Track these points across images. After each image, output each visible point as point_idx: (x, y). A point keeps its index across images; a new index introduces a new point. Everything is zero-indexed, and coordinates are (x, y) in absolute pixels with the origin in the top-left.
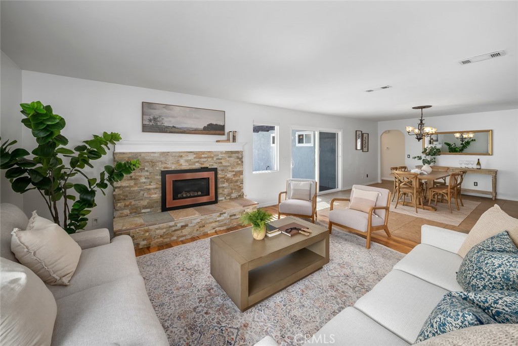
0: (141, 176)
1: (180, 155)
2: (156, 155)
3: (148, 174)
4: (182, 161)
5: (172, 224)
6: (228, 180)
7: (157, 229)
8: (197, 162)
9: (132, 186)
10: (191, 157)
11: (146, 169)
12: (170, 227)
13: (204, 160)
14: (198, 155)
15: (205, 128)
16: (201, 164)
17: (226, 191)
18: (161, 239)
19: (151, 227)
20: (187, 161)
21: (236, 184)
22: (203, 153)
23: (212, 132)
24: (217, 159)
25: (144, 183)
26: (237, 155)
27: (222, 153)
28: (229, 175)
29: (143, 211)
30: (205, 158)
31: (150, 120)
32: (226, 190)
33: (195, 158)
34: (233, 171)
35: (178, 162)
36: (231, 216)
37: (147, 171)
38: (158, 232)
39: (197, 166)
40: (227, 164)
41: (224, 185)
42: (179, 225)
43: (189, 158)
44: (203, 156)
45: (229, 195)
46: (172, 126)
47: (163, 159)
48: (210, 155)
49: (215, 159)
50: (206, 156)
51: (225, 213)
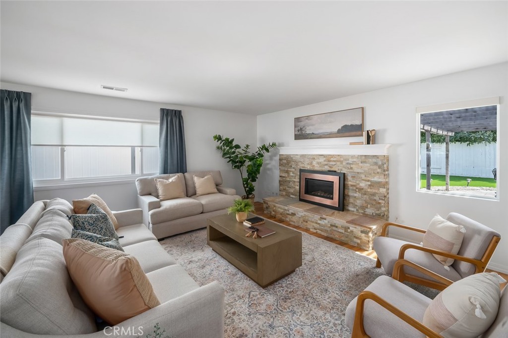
0: (291, 171)
1: (313, 157)
2: (299, 157)
3: (294, 170)
4: (314, 163)
5: (286, 208)
6: (360, 189)
7: (279, 207)
8: (326, 165)
9: (286, 177)
10: (322, 160)
11: (293, 166)
12: (285, 210)
13: (333, 163)
14: (328, 158)
15: (339, 131)
16: (330, 167)
17: (359, 203)
18: (281, 216)
19: (276, 205)
20: (318, 163)
21: (372, 197)
22: (332, 156)
23: (347, 134)
24: (347, 164)
25: (292, 176)
26: (374, 160)
27: (353, 157)
28: (363, 185)
29: (291, 196)
30: (334, 161)
31: (298, 131)
32: (358, 201)
33: (324, 161)
34: (368, 181)
35: (311, 163)
36: (332, 225)
37: (294, 168)
38: (279, 209)
39: (327, 168)
40: (359, 171)
41: (355, 195)
42: (291, 211)
43: (320, 161)
44: (332, 159)
45: (363, 208)
46: (311, 133)
47: (302, 160)
48: (340, 159)
49: (344, 163)
50: (335, 159)
51: (325, 219)
